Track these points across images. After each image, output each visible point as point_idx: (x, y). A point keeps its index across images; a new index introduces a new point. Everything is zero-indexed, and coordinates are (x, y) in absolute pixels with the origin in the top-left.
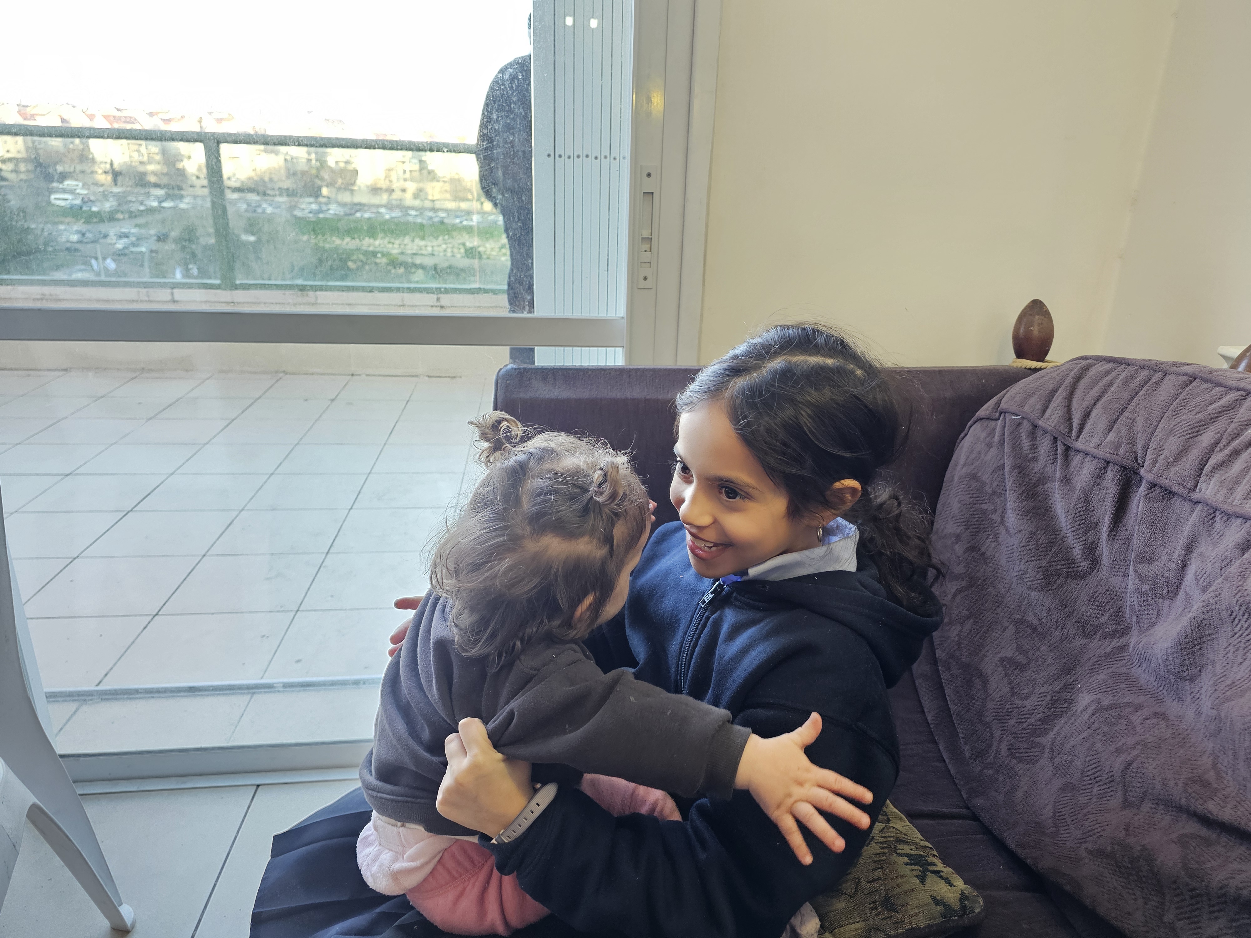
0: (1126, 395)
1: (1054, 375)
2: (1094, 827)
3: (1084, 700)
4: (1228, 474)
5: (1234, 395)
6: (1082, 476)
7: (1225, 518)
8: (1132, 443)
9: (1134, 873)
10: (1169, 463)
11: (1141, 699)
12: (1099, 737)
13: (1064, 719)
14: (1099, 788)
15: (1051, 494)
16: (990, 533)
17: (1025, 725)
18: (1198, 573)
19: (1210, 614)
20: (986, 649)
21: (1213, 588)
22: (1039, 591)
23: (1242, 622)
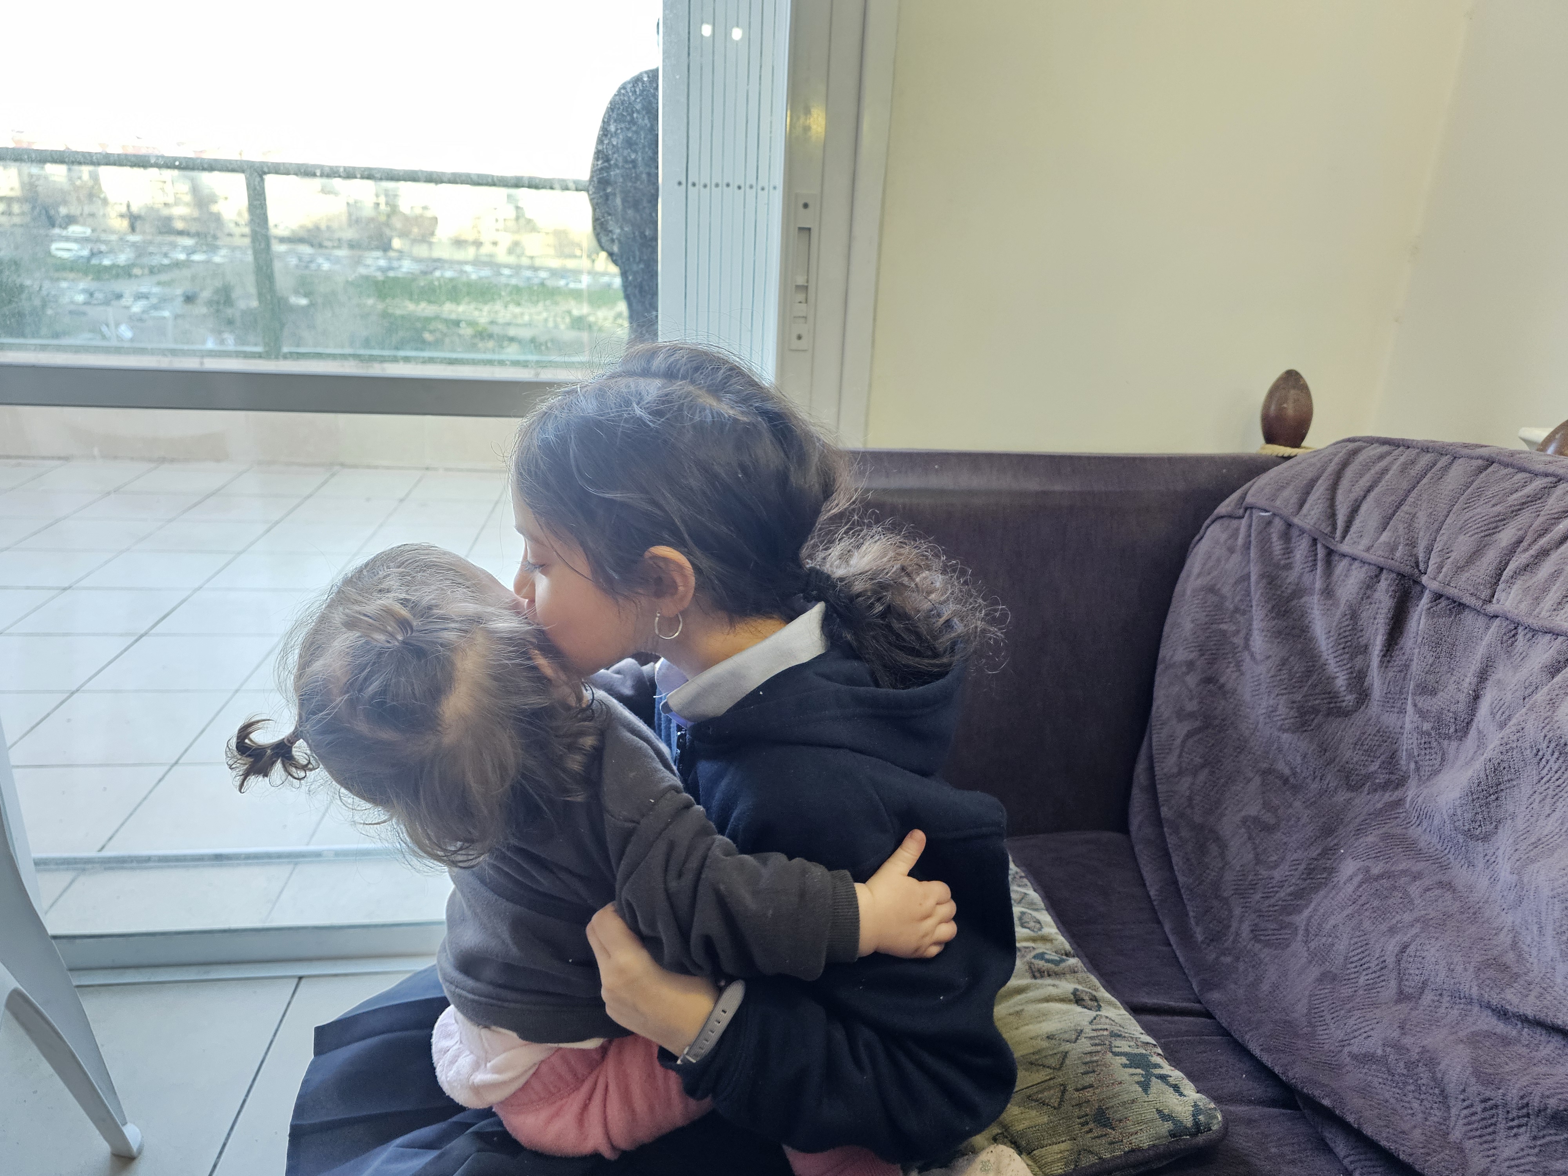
0: (1405, 485)
1: (1313, 460)
2: (1360, 1025)
3: (1348, 868)
4: (1535, 579)
5: (1542, 482)
6: (1348, 586)
7: (1530, 635)
8: (1412, 544)
9: (1411, 1081)
10: (1459, 568)
11: (1420, 866)
12: (1367, 913)
13: (1322, 893)
14: (1367, 978)
15: (1309, 611)
16: (1230, 660)
17: (1272, 901)
18: (1494, 705)
19: (1510, 754)
20: (1225, 806)
21: (1514, 721)
22: (1294, 732)
23: (1551, 762)
